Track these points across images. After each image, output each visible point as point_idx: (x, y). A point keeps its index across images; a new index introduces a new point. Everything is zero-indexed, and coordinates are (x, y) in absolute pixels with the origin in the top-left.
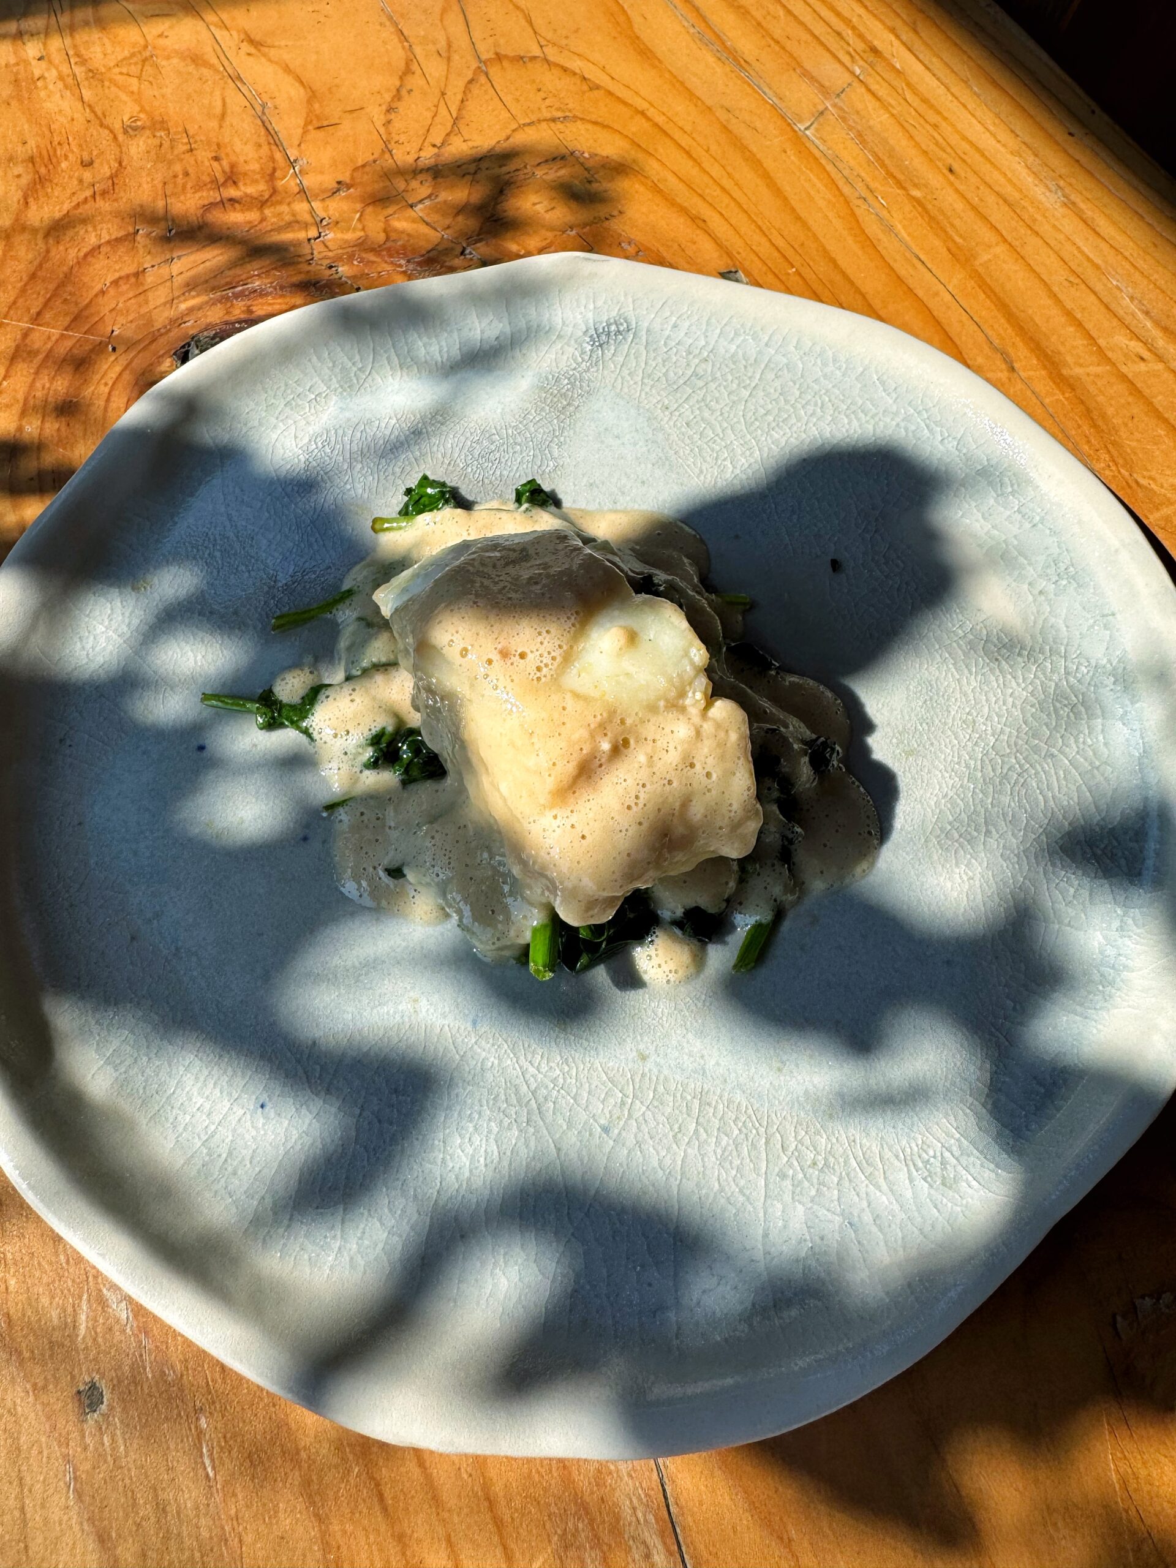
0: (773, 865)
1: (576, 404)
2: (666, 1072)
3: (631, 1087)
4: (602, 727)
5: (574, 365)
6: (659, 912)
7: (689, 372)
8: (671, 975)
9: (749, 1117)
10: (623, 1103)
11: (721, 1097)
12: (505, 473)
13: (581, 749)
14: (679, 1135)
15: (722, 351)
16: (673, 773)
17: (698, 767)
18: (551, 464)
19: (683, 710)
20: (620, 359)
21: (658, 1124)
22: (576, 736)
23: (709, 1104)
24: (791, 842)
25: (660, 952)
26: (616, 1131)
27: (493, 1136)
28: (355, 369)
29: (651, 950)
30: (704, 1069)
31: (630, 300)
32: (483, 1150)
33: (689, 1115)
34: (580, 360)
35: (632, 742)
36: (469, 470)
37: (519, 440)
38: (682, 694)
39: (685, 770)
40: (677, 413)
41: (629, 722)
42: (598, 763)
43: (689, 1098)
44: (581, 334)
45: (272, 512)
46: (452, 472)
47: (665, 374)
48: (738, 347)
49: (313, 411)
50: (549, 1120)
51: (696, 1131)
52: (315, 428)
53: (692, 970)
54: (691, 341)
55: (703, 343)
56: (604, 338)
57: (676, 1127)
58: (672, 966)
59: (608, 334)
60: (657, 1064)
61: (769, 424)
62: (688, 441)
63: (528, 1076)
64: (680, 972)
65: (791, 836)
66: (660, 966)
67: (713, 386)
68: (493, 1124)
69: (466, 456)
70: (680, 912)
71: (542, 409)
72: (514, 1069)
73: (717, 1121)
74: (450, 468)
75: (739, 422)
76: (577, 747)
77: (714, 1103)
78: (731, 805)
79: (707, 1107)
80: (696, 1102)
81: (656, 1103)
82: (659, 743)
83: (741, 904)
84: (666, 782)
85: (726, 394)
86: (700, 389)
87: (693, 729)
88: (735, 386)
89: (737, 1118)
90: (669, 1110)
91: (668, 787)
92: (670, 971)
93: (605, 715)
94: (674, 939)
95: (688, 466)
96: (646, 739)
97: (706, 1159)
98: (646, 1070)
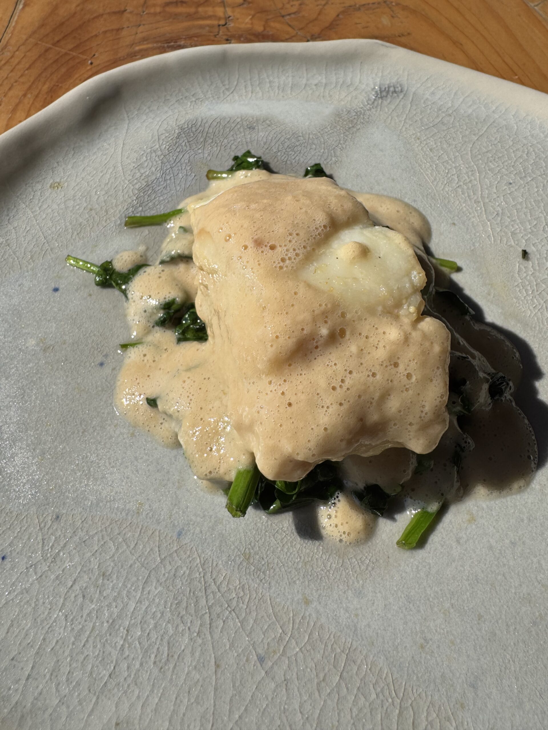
0: (445, 465)
1: (358, 127)
2: (323, 620)
3: (291, 625)
4: (325, 315)
5: (362, 106)
6: (345, 482)
7: (437, 121)
8: (343, 536)
9: (388, 685)
10: (281, 639)
11: (366, 657)
12: (302, 160)
13: (303, 329)
14: (323, 684)
15: (462, 111)
16: (378, 367)
17: (401, 367)
18: (334, 159)
19: (397, 317)
20: (393, 107)
21: (307, 667)
22: (301, 317)
23: (354, 662)
24: (462, 449)
25: (339, 514)
26: (270, 664)
27: (167, 638)
28: (223, 88)
29: (332, 511)
30: (355, 626)
31: (406, 73)
32: (156, 647)
33: (335, 667)
34: (366, 104)
35: (348, 333)
36: (279, 154)
37: (316, 142)
38: (398, 305)
39: (389, 368)
40: (425, 143)
41: (348, 316)
42: (315, 344)
43: (338, 650)
44: (370, 89)
45: (149, 158)
46: (268, 153)
47: (421, 119)
48: (473, 111)
49: (192, 107)
50: (216, 636)
51: (338, 685)
52: (189, 117)
53: (362, 536)
54: (442, 103)
55: (450, 105)
56: (384, 94)
57: (321, 676)
58: (346, 528)
59: (388, 92)
60: (318, 612)
61: (488, 158)
62: (429, 160)
63: (209, 591)
64: (352, 536)
65: (463, 445)
66: (336, 526)
67: (452, 130)
68: (170, 625)
69: (279, 145)
70: (361, 486)
71: (335, 127)
72: (200, 581)
73: (359, 681)
74: (267, 151)
75: (467, 154)
76: (299, 327)
77: (359, 661)
78: (423, 406)
79: (352, 664)
80: (344, 656)
81: (308, 648)
82: (371, 339)
83: (413, 490)
84: (371, 374)
85: (461, 136)
86: (444, 131)
87: (402, 334)
88: (467, 133)
89: (377, 682)
90: (319, 656)
91: (371, 379)
92: (344, 533)
93: (329, 306)
94: (353, 505)
95: (427, 175)
96: (360, 334)
97: (342, 715)
98: (307, 614)
